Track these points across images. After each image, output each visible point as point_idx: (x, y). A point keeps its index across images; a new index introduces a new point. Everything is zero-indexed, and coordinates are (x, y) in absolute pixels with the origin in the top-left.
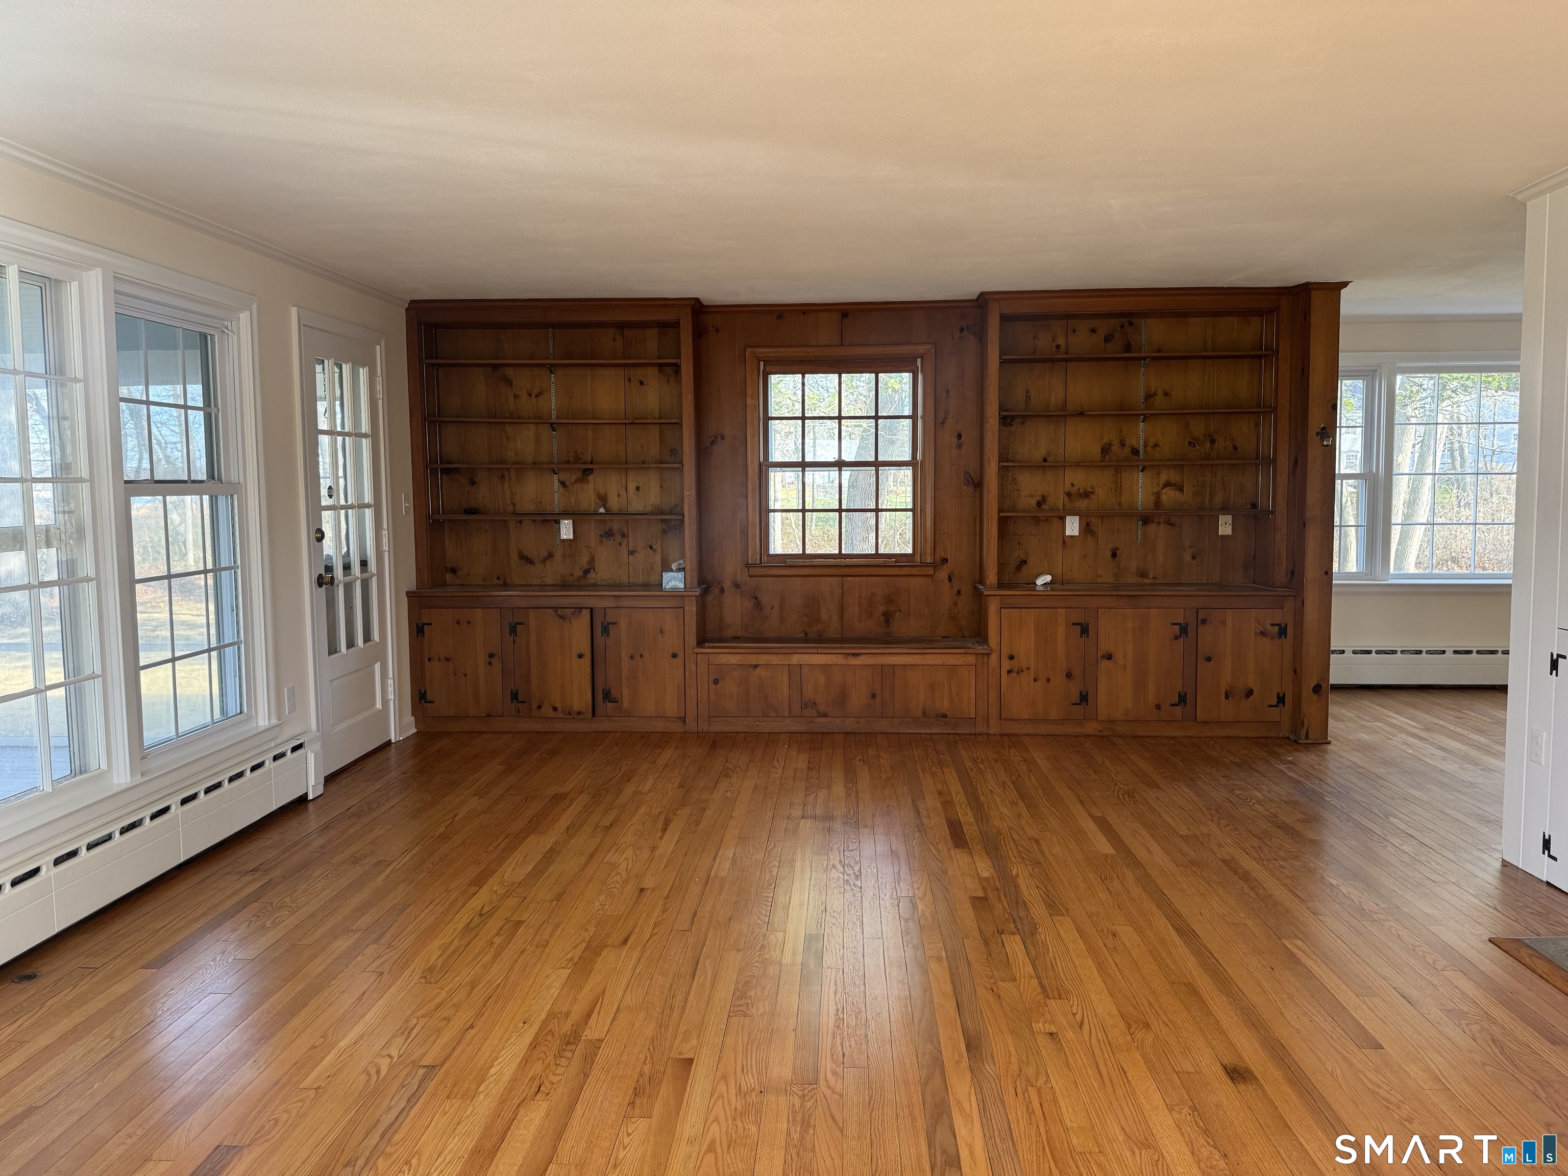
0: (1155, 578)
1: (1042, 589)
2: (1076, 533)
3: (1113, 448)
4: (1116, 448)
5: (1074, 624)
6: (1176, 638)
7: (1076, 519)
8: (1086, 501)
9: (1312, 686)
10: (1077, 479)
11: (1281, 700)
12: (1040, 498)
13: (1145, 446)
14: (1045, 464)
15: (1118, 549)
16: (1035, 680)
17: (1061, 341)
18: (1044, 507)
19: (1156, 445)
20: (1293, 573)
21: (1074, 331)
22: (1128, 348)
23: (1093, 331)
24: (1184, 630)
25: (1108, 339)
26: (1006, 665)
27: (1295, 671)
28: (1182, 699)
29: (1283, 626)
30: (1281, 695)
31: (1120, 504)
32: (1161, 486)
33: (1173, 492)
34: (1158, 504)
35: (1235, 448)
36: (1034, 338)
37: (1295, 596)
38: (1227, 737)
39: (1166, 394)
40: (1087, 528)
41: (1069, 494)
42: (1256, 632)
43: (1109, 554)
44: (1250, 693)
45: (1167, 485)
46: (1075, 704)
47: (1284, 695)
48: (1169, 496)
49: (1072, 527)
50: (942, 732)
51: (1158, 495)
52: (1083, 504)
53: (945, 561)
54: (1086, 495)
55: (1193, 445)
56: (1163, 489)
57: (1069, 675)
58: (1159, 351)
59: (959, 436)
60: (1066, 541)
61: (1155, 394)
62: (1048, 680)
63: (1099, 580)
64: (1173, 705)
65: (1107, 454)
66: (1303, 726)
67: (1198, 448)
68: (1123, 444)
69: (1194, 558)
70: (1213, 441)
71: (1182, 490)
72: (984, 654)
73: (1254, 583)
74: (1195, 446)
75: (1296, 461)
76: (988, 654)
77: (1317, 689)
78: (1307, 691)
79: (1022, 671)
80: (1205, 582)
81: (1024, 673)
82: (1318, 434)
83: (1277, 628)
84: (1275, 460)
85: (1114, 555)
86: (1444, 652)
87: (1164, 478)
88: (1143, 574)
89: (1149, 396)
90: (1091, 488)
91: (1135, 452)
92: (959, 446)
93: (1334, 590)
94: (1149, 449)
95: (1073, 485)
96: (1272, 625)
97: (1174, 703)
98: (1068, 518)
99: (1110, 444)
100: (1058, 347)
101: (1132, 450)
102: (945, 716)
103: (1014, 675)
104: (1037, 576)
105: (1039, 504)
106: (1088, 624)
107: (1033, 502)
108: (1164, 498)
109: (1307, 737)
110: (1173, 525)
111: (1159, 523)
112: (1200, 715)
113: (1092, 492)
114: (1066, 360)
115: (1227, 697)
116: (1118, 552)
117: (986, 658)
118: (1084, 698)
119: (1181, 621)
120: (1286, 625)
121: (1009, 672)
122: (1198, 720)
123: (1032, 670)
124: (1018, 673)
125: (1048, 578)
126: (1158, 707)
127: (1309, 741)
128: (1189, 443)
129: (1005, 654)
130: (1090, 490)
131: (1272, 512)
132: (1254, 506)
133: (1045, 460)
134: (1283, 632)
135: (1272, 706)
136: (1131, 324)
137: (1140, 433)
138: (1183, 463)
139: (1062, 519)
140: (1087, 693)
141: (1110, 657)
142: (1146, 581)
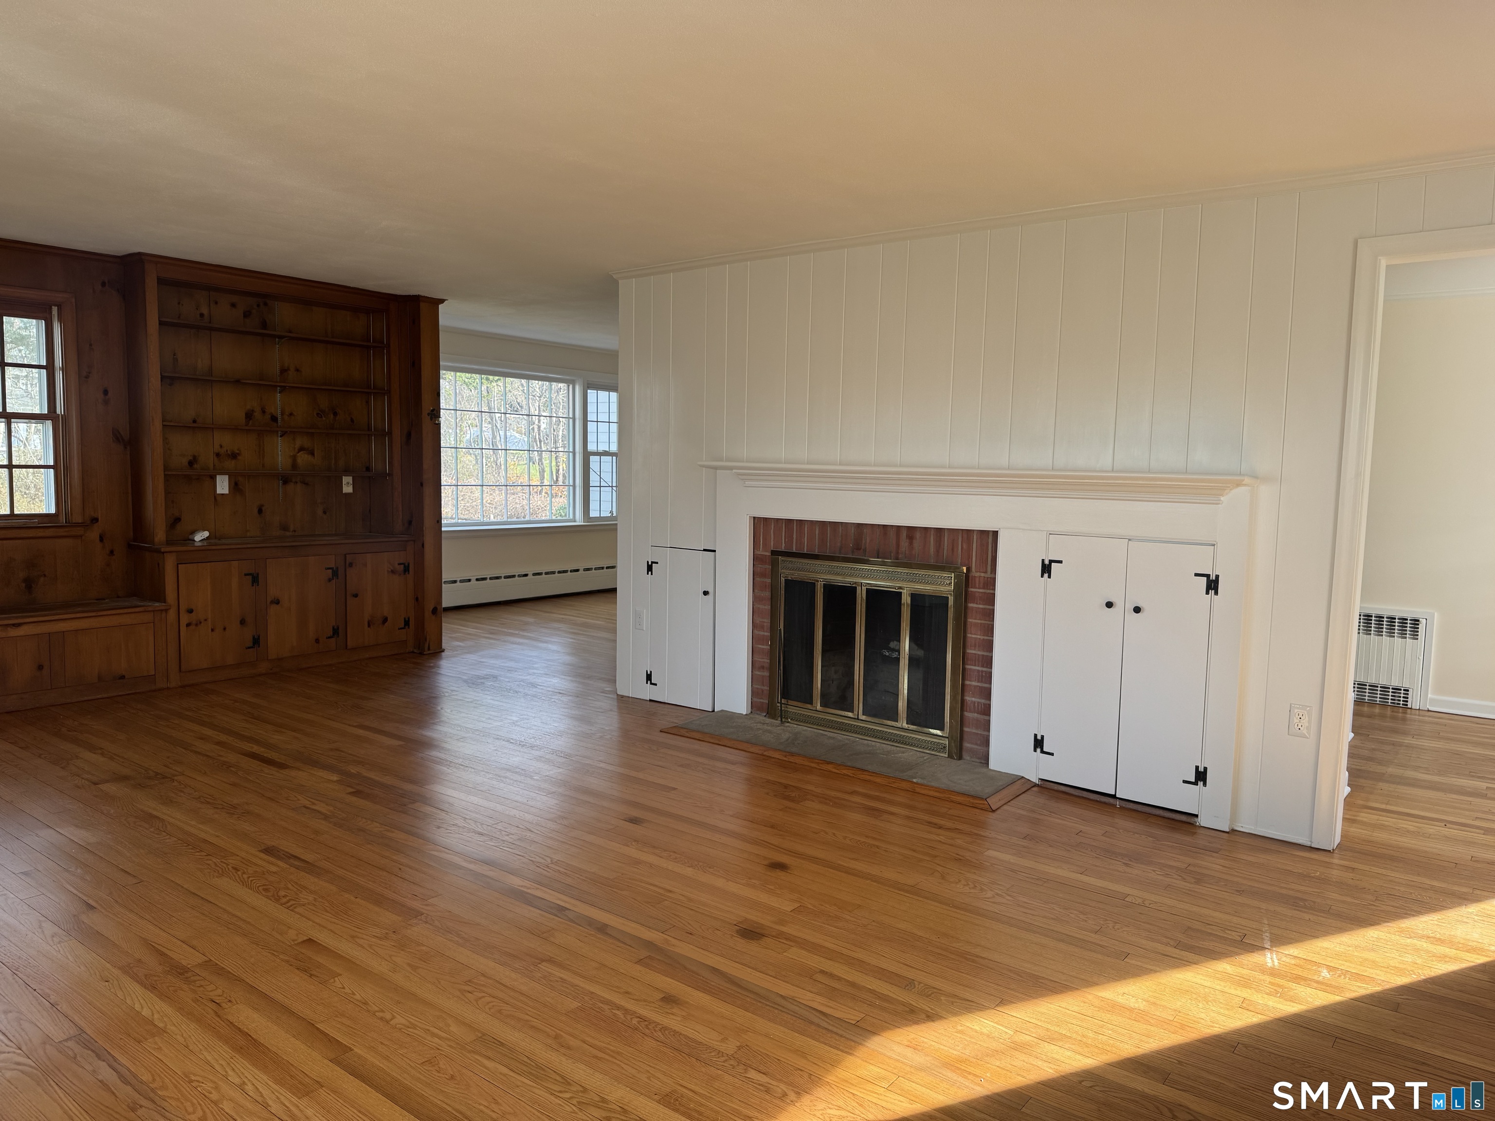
0: (295, 531)
1: (200, 544)
2: (226, 491)
3: (256, 414)
4: (257, 414)
5: (246, 575)
6: (330, 580)
7: (226, 478)
8: (233, 462)
9: (431, 609)
10: (225, 441)
11: (407, 623)
12: (191, 458)
13: (282, 414)
14: (195, 425)
15: (262, 506)
16: (212, 630)
17: (205, 311)
18: (195, 466)
19: (291, 414)
20: (410, 523)
21: (216, 303)
22: (264, 325)
23: (233, 305)
24: (335, 573)
25: (247, 314)
26: (185, 619)
27: (417, 599)
28: (335, 631)
29: (407, 565)
30: (407, 619)
31: (263, 466)
32: (296, 450)
33: (306, 456)
34: (294, 466)
35: (352, 420)
36: (179, 303)
37: (414, 541)
38: (370, 658)
39: (297, 370)
40: (235, 486)
41: (218, 455)
42: (388, 571)
43: (256, 511)
44: (385, 620)
45: (301, 449)
46: (249, 648)
47: (409, 619)
48: (303, 459)
49: (223, 486)
50: (120, 694)
51: (294, 458)
52: (230, 464)
53: (95, 520)
54: (234, 456)
55: (320, 416)
56: (298, 452)
57: (243, 622)
58: (290, 332)
59: (106, 392)
60: (217, 499)
61: (288, 369)
62: (225, 629)
63: (248, 534)
64: (329, 638)
65: (251, 419)
66: (426, 640)
67: (324, 419)
68: (264, 412)
69: (325, 513)
70: (335, 414)
71: (313, 454)
72: (162, 610)
73: (370, 532)
74: (322, 417)
75: (409, 435)
76: (166, 611)
77: (435, 611)
78: (428, 614)
79: (201, 623)
80: (334, 533)
81: (202, 624)
82: (428, 414)
83: (402, 566)
84: (390, 433)
85: (260, 511)
86: (469, 580)
87: (299, 442)
88: (284, 528)
89: (284, 371)
90: (238, 450)
91: (274, 419)
92: (106, 402)
93: (443, 535)
94: (286, 417)
95: (221, 446)
96: (399, 564)
97: (329, 636)
98: (219, 478)
99: (253, 411)
100: (202, 315)
101: (271, 417)
102: (123, 677)
103: (192, 627)
104: (193, 532)
105: (191, 464)
106: (258, 574)
107: (185, 461)
108: (299, 460)
109: (429, 649)
110: (307, 484)
111: (296, 482)
112: (350, 644)
113: (238, 454)
114: (211, 329)
115: (369, 626)
116: (263, 509)
117: (164, 615)
118: (256, 641)
119: (333, 565)
120: (409, 564)
121: (188, 625)
122: (348, 648)
123: (210, 620)
124: (196, 625)
125: (206, 534)
126: (317, 641)
127: (431, 652)
128: (318, 414)
129: (183, 608)
130: (237, 452)
131: (389, 475)
132: (368, 469)
133: (194, 421)
134: (406, 569)
135: (401, 629)
136: (266, 304)
137: (278, 402)
138: (313, 431)
139: (213, 478)
140: (259, 636)
141: (277, 602)
142: (288, 534)
